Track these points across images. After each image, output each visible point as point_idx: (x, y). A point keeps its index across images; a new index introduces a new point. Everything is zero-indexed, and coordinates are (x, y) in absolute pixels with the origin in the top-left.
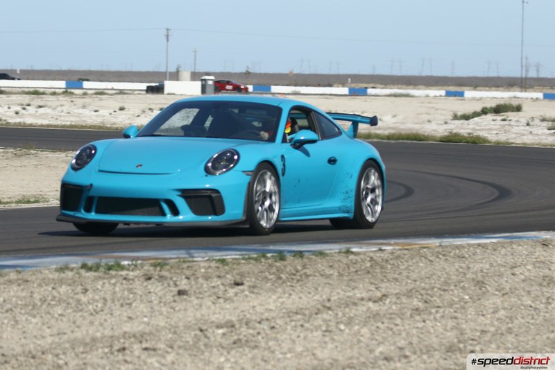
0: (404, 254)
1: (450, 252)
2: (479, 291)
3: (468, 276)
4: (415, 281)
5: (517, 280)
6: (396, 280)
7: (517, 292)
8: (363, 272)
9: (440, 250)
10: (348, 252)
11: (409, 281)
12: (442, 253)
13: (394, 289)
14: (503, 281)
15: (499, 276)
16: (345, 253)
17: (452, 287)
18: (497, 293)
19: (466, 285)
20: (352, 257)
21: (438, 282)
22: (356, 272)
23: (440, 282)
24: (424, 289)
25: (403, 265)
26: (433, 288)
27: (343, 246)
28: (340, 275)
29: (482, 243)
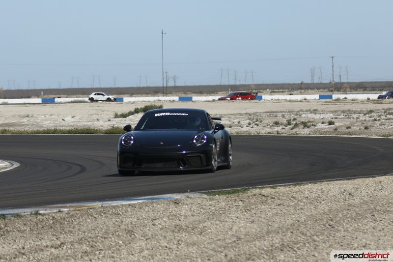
0: (77, 214)
1: (109, 211)
2: (129, 237)
3: (121, 227)
4: (84, 232)
5: (157, 229)
6: (71, 232)
7: (157, 237)
8: (47, 227)
9: (102, 210)
10: (37, 213)
11: (80, 233)
12: (104, 212)
13: (70, 238)
14: (146, 230)
15: (144, 226)
16: (34, 214)
17: (111, 236)
18: (142, 238)
19: (120, 234)
20: (40, 217)
21: (100, 232)
22: (43, 227)
23: (102, 232)
24: (90, 237)
25: (76, 221)
26: (97, 237)
27: (33, 210)
28: (31, 230)
29: (132, 204)
